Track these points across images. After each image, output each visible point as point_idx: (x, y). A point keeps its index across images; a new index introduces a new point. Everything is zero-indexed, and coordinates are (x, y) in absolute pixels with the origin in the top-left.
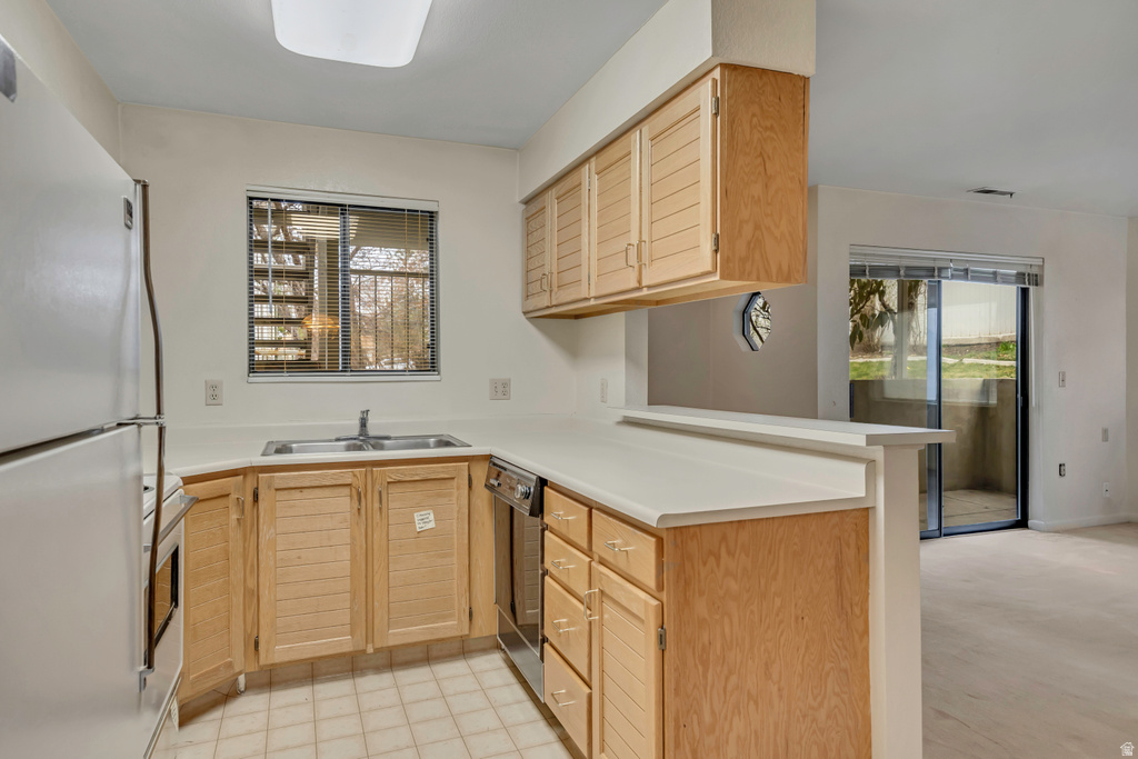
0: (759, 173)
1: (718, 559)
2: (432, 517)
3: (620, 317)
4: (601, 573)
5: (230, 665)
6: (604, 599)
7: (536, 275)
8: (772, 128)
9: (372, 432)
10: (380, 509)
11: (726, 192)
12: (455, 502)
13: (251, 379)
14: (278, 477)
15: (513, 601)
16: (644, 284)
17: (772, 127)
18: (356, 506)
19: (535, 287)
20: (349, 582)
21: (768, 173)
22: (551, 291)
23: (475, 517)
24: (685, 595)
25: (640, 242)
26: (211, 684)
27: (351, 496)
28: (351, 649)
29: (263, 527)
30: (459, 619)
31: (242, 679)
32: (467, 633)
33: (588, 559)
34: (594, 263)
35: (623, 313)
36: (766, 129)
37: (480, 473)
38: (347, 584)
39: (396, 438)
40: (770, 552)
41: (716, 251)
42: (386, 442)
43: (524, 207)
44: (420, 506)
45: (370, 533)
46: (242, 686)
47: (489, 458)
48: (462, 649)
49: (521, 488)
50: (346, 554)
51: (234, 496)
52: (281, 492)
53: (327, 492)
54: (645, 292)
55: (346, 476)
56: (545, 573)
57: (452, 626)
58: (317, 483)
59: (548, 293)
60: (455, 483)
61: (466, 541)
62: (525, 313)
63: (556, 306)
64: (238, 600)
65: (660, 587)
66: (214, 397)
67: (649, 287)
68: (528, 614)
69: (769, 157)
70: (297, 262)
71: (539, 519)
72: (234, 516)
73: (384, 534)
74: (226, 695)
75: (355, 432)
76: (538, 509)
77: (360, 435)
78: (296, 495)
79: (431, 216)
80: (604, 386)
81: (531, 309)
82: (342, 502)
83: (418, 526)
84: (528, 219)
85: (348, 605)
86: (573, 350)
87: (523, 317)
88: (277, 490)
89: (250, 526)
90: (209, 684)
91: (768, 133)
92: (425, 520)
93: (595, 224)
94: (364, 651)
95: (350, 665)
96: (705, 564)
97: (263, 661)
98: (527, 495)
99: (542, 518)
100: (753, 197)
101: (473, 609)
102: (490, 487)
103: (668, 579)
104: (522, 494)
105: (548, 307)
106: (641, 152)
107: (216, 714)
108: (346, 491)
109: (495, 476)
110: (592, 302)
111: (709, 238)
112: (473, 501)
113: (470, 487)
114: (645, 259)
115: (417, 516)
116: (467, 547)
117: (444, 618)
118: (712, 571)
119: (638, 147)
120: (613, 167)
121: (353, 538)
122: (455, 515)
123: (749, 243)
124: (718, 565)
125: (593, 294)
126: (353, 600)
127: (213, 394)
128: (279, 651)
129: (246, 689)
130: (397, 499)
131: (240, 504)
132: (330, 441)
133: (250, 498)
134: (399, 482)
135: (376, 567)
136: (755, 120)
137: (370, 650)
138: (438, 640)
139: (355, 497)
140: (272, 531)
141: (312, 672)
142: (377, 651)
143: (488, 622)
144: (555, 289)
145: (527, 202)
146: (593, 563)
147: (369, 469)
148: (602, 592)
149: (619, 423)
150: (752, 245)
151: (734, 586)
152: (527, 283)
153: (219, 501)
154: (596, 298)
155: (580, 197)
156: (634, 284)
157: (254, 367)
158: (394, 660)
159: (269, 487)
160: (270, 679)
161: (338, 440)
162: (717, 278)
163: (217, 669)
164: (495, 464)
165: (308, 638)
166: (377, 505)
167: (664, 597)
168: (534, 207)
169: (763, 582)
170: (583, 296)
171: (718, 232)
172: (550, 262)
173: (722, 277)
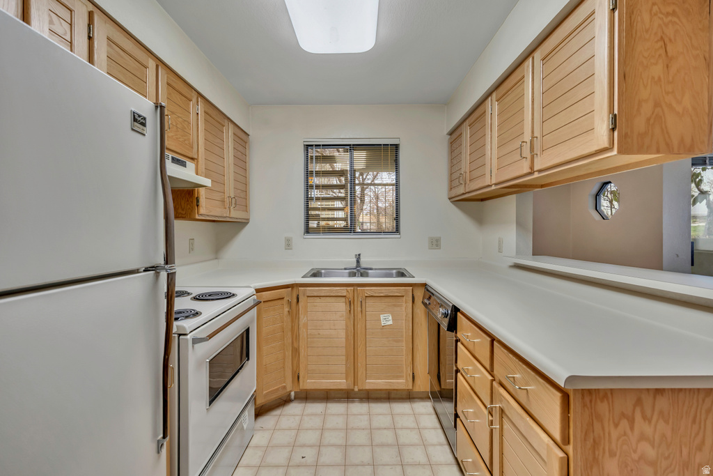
0: (660, 55)
1: (632, 422)
2: (390, 318)
3: (512, 199)
4: (501, 395)
5: (284, 387)
6: (503, 416)
7: (456, 175)
8: (674, 13)
9: (363, 265)
10: (361, 311)
11: (623, 76)
12: (404, 310)
13: (305, 237)
14: (309, 290)
15: (439, 372)
16: (535, 169)
17: (674, 11)
18: (348, 308)
19: (456, 183)
20: (344, 350)
21: (670, 54)
22: (465, 184)
23: (416, 320)
24: (594, 454)
25: (533, 137)
26: (274, 396)
27: (346, 304)
28: (346, 388)
29: (301, 316)
30: (406, 379)
31: (293, 394)
32: (411, 388)
33: (490, 378)
34: (495, 161)
35: (514, 196)
36: (668, 14)
37: (419, 294)
38: (343, 351)
39: (376, 269)
40: (694, 421)
41: (613, 129)
42: (370, 271)
43: (449, 137)
44: (384, 311)
45: (356, 324)
46: (293, 397)
47: (425, 285)
48: (409, 396)
49: (442, 310)
50: (343, 334)
51: (286, 299)
52: (310, 298)
53: (333, 299)
54: (536, 175)
55: (343, 291)
56: (457, 371)
57: (401, 383)
58: (328, 294)
59: (463, 185)
60: (404, 299)
61: (411, 334)
62: (450, 199)
63: (469, 192)
64: (289, 353)
65: (566, 439)
66: (288, 245)
67: (540, 171)
68: (448, 382)
69: (670, 40)
70: (340, 181)
71: (454, 333)
72: (286, 309)
73: (364, 326)
74: (285, 401)
75: (354, 265)
76: (453, 326)
77: (357, 267)
78: (318, 300)
79: (396, 147)
80: (500, 242)
81: (453, 196)
82: (341, 306)
83: (382, 322)
84: (451, 143)
85: (344, 362)
86: (479, 219)
87: (449, 201)
88: (308, 296)
89: (294, 315)
90: (273, 397)
91: (670, 18)
92: (387, 320)
93: (495, 134)
94: (353, 390)
95: (346, 396)
96: (616, 425)
97: (301, 387)
98: (446, 315)
99: (456, 333)
100: (653, 78)
101: (415, 374)
102: (425, 304)
103: (574, 436)
104: (443, 314)
105: (463, 194)
106: (533, 73)
107: (277, 412)
108: (343, 299)
109: (427, 297)
110: (493, 187)
111: (606, 118)
112: (415, 310)
113: (413, 302)
114: (537, 149)
115: (382, 317)
116: (411, 337)
117: (398, 377)
118: (625, 434)
119: (531, 70)
120: (510, 92)
121: (347, 326)
122: (404, 318)
123: (648, 120)
124: (632, 428)
125: (494, 182)
126: (347, 360)
127: (288, 244)
128: (309, 383)
129: (295, 398)
130: (371, 305)
131: (289, 303)
132: (341, 269)
133: (295, 300)
134: (372, 296)
135: (359, 344)
136: (655, 8)
137: (356, 389)
138: (394, 390)
139: (348, 304)
140: (305, 319)
141: (327, 396)
142: (359, 390)
143: (424, 383)
144: (468, 182)
145: (451, 133)
146: (494, 383)
147: (355, 288)
148: (502, 411)
149: (511, 267)
150: (652, 121)
151: (651, 453)
152: (451, 181)
153: (279, 301)
154: (496, 184)
155: (485, 120)
156: (526, 170)
157: (308, 230)
158: (370, 396)
159: (304, 295)
160: (307, 396)
161: (345, 269)
162: (615, 152)
163: (278, 389)
164: (428, 290)
165: (323, 378)
166: (359, 309)
167: (570, 449)
168: (455, 136)
169: (685, 451)
170: (487, 184)
171: (616, 112)
172: (465, 165)
173: (620, 152)
